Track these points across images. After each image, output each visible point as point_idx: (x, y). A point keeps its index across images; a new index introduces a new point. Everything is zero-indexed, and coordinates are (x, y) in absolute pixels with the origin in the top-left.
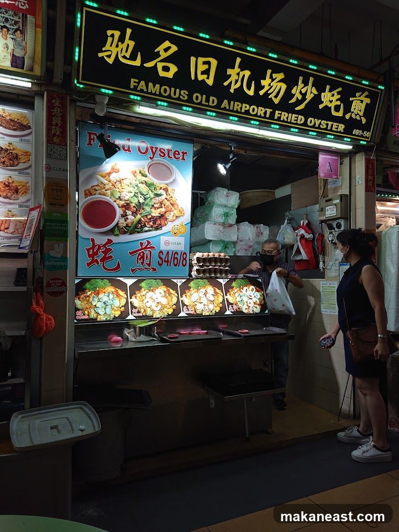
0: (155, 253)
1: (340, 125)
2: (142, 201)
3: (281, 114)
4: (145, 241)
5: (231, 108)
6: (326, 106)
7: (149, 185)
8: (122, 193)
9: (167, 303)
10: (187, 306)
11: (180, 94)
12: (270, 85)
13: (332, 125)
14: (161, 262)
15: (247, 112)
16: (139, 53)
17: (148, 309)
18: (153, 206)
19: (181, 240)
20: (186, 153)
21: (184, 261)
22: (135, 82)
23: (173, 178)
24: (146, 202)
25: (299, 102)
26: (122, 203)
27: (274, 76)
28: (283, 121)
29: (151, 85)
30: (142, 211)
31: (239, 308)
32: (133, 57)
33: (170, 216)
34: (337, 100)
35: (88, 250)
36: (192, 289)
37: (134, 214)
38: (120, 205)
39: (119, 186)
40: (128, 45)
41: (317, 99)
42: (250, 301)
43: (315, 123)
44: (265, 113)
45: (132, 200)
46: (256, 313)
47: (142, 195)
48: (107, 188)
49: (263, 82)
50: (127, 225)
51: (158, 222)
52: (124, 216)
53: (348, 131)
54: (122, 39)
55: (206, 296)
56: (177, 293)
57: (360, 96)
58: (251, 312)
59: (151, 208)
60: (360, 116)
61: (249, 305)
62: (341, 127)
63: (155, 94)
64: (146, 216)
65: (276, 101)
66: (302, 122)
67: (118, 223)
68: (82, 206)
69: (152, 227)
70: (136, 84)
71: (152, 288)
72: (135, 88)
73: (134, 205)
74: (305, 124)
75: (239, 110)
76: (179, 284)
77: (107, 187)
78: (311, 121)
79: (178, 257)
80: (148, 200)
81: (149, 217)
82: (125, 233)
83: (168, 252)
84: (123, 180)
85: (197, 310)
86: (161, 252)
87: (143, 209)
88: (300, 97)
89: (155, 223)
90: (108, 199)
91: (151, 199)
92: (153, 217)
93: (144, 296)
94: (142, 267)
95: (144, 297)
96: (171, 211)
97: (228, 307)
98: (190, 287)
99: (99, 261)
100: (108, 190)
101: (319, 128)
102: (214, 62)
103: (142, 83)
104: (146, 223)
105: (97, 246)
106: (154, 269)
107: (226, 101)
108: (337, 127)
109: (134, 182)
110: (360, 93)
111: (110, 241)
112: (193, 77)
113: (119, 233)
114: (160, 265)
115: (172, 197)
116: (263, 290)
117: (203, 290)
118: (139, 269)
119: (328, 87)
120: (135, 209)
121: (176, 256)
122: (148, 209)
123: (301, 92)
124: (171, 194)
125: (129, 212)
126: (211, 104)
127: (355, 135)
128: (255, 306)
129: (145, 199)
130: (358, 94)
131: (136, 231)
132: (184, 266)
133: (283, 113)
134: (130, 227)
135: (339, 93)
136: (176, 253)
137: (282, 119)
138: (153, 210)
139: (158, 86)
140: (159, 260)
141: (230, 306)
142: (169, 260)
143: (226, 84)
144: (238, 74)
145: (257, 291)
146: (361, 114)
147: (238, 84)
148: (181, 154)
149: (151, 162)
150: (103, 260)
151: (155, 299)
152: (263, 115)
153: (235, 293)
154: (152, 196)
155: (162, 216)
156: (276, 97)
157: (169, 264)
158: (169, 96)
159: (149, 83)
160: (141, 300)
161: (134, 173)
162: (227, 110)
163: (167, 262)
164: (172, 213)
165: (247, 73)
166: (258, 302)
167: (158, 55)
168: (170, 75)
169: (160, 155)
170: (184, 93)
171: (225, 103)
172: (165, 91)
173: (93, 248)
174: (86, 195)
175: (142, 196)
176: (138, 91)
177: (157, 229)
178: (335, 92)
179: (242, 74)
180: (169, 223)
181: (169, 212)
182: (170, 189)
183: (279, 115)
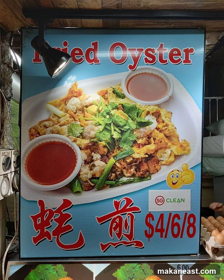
0: (140, 218)
2: (116, 136)
4: (122, 199)
7: (128, 110)
8: (86, 128)
14: (150, 232)
18: (135, 142)
19: (186, 194)
20: (192, 50)
21: (191, 230)
23: (170, 94)
24: (124, 138)
26: (85, 142)
30: (117, 152)
33: (165, 156)
35: (35, 218)
37: (104, 158)
38: (83, 146)
39: (81, 116)
45: (101, 136)
47: (118, 126)
48: (62, 123)
50: (94, 177)
51: (145, 167)
52: (89, 162)
59: (132, 147)
64: (124, 159)
67: (79, 175)
68: (26, 153)
69: (133, 175)
73: (104, 143)
77: (62, 120)
79: (181, 222)
80: (127, 135)
81: (128, 161)
82: (90, 188)
83: (162, 216)
84: (87, 107)
86: (150, 215)
87: (119, 148)
89: (139, 169)
90: (64, 138)
91: (132, 131)
92: (135, 160)
94: (118, 240)
96: (165, 148)
99: (51, 234)
100: (64, 125)
104: (125, 171)
105: (48, 212)
106: (139, 244)
109: (103, 108)
111: (67, 203)
113: (81, 190)
114: (149, 236)
115: (167, 125)
118: (114, 244)
120: (106, 150)
121: (176, 220)
122: (126, 147)
124: (166, 121)
125: (96, 156)
129: (122, 133)
131: (108, 185)
132: (191, 236)
134: (98, 178)
136: (177, 216)
138: (135, 149)
140: (147, 228)
142: (165, 227)
148: (183, 54)
149: (130, 74)
150: (56, 233)
154: (133, 125)
155: (150, 157)
157: (164, 234)
161: (104, 95)
163: (161, 231)
164: (168, 151)
169: (147, 60)
173: (42, 215)
174: (32, 136)
175: (117, 129)
177: (142, 178)
180: (163, 168)
181: (162, 150)
182: (163, 112)
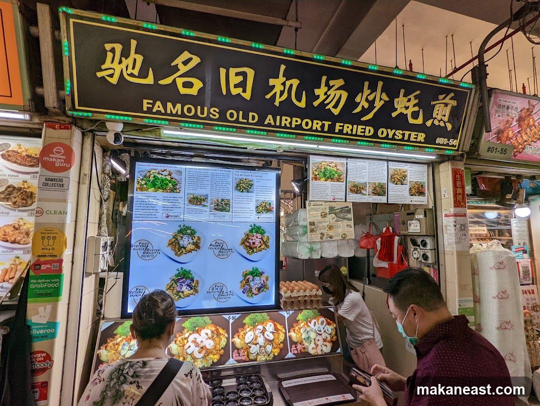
1: (420, 134)
3: (343, 126)
5: (278, 124)
6: (401, 114)
9: (213, 348)
10: (238, 349)
11: (209, 113)
12: (326, 94)
13: (410, 135)
15: (299, 127)
16: (150, 69)
17: (189, 357)
22: (148, 103)
25: (365, 112)
27: (331, 83)
28: (347, 134)
29: (169, 105)
31: (304, 348)
32: (143, 74)
34: (414, 106)
36: (247, 326)
40: (135, 60)
41: (389, 106)
42: (319, 337)
43: (388, 134)
44: (323, 126)
46: (326, 354)
49: (317, 92)
53: (430, 140)
54: (125, 54)
55: (263, 335)
56: (228, 332)
57: (444, 99)
58: (320, 353)
60: (445, 123)
61: (317, 343)
62: (421, 137)
63: (176, 115)
65: (336, 112)
66: (371, 133)
70: (150, 106)
71: (197, 328)
72: (150, 111)
74: (375, 135)
75: (288, 125)
76: (231, 321)
78: (383, 132)
85: (250, 355)
88: (366, 105)
93: (185, 339)
95: (186, 341)
97: (291, 348)
98: (245, 324)
101: (393, 139)
102: (251, 73)
103: (158, 103)
107: (270, 117)
108: (416, 136)
110: (444, 95)
112: (224, 92)
116: (335, 323)
117: (260, 327)
119: (402, 91)
123: (367, 100)
126: (250, 121)
127: (439, 144)
128: (325, 343)
130: (441, 97)
133: (346, 125)
135: (416, 97)
137: (345, 132)
139: (179, 106)
141: (293, 346)
143: (268, 97)
144: (284, 84)
145: (328, 324)
146: (446, 119)
147: (285, 96)
151: (199, 342)
152: (319, 129)
153: (300, 329)
156: (335, 107)
158: (195, 116)
159: (168, 103)
160: (180, 345)
162: (273, 127)
165: (295, 82)
166: (329, 338)
167: (176, 69)
168: (194, 91)
170: (214, 111)
171: (269, 119)
172: (189, 110)
176: (154, 113)
178: (411, 97)
179: (288, 83)
183: (341, 128)
